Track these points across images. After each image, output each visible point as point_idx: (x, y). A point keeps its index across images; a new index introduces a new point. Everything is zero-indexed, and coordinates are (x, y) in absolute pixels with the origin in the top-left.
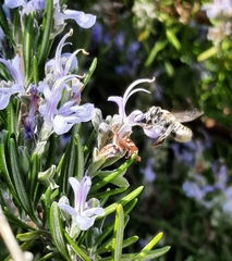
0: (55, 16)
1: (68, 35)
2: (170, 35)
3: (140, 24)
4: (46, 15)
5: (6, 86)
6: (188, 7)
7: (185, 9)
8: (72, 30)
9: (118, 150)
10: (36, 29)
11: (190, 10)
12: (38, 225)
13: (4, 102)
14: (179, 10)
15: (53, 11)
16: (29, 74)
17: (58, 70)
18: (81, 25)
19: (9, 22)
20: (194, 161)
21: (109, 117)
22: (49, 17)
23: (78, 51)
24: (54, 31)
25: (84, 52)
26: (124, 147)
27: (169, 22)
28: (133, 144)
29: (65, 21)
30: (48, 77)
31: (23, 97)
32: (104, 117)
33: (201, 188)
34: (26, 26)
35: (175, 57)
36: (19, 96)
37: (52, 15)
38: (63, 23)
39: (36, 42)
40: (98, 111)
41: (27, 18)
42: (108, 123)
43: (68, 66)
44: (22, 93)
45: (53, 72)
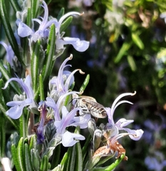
0: (56, 42)
1: (69, 59)
2: (135, 37)
3: (111, 28)
4: (50, 42)
5: (19, 100)
6: (149, 14)
7: (147, 16)
8: (71, 55)
10: (42, 53)
11: (150, 17)
13: (19, 113)
14: (142, 17)
15: (55, 38)
16: (36, 89)
17: (60, 87)
18: (78, 49)
19: (20, 47)
20: (153, 139)
21: (102, 125)
22: (52, 43)
23: (76, 71)
24: (56, 54)
25: (81, 72)
27: (134, 27)
28: (121, 147)
29: (65, 46)
30: (53, 92)
31: (33, 109)
33: (160, 162)
34: (34, 51)
35: (138, 54)
36: (30, 107)
37: (54, 41)
38: (62, 47)
39: (41, 63)
41: (34, 44)
42: (101, 129)
43: (68, 82)
44: (33, 105)
45: (56, 88)
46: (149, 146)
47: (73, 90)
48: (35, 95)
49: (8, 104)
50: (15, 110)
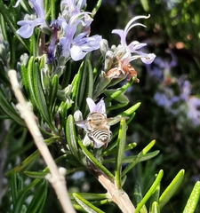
5: (30, 19)
9: (121, 73)
12: (55, 132)
13: (30, 32)
16: (48, 9)
17: (72, 8)
21: (113, 47)
26: (126, 71)
30: (65, 13)
31: (44, 29)
32: (110, 47)
36: (41, 27)
40: (105, 41)
42: (113, 51)
44: (44, 25)
45: (68, 9)
46: (158, 83)
47: (86, 11)
48: (47, 16)
49: (19, 23)
50: (25, 29)
